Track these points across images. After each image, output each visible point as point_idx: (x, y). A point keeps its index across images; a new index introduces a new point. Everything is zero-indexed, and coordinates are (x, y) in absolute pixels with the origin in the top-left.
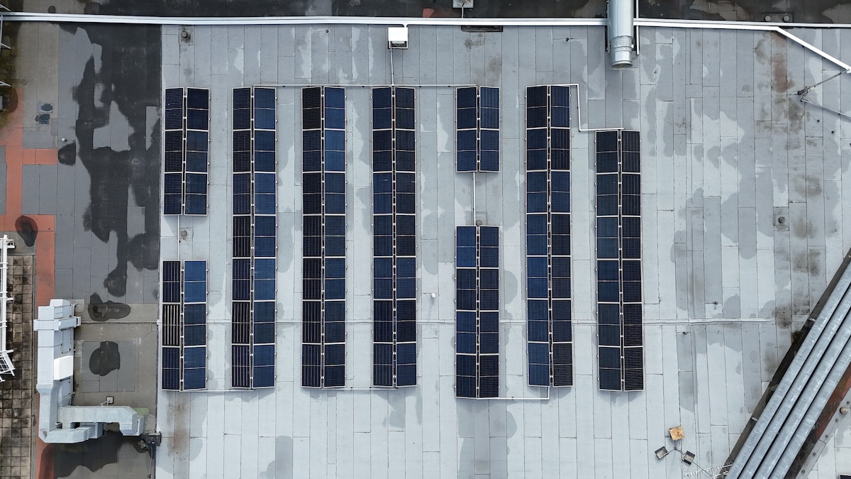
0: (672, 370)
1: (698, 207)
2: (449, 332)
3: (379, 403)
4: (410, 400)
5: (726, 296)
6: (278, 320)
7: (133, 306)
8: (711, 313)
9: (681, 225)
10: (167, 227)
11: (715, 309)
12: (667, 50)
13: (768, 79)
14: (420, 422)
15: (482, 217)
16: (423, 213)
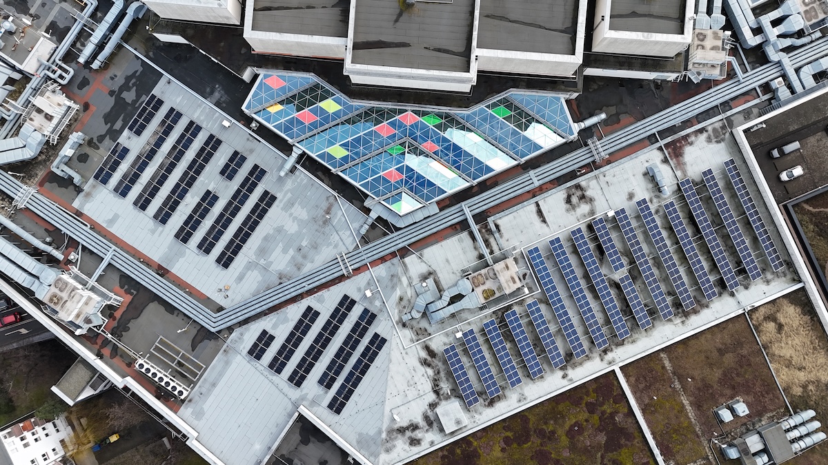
0: (240, 270)
1: (279, 230)
2: (185, 217)
3: (151, 223)
4: (160, 229)
5: (269, 260)
6: (139, 180)
7: (101, 148)
8: (262, 262)
9: (271, 232)
10: (126, 132)
11: (264, 261)
12: (302, 180)
13: (325, 208)
14: (159, 236)
15: (217, 192)
16: (201, 179)
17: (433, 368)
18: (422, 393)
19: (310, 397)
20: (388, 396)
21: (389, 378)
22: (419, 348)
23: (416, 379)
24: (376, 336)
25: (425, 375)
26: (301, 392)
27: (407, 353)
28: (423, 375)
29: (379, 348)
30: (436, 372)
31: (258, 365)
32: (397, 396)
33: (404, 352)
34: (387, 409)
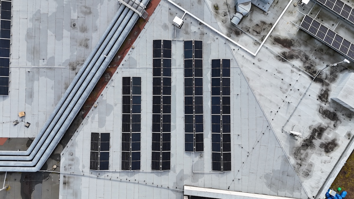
0: (23, 87)
1: (38, 18)
5: (49, 56)
8: (42, 64)
9: (30, 25)
11: (44, 62)
17: (297, 57)
18: (303, 91)
19: (188, 171)
20: (269, 117)
21: (258, 98)
22: (268, 46)
23: (287, 80)
24: (215, 63)
25: (294, 70)
26: (175, 172)
27: (259, 60)
28: (292, 72)
29: (227, 73)
30: (304, 59)
31: (110, 175)
32: (279, 110)
33: (255, 61)
34: (278, 131)
